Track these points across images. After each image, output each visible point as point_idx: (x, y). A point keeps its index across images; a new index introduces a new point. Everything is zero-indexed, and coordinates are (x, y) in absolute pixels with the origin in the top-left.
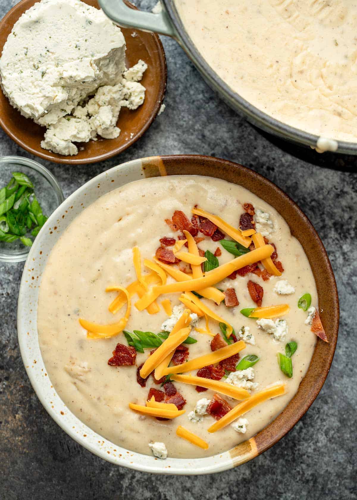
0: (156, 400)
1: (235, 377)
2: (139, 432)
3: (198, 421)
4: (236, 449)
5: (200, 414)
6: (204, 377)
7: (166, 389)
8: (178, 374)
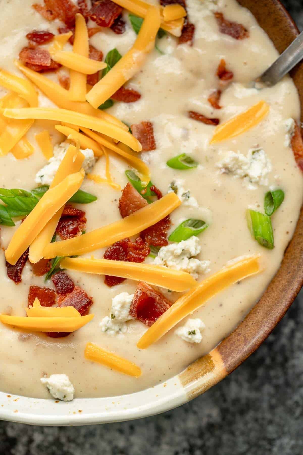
0: (42, 305)
1: (169, 254)
2: (21, 361)
3: (118, 332)
5: (120, 318)
6: (118, 259)
7: (56, 284)
8: (72, 257)
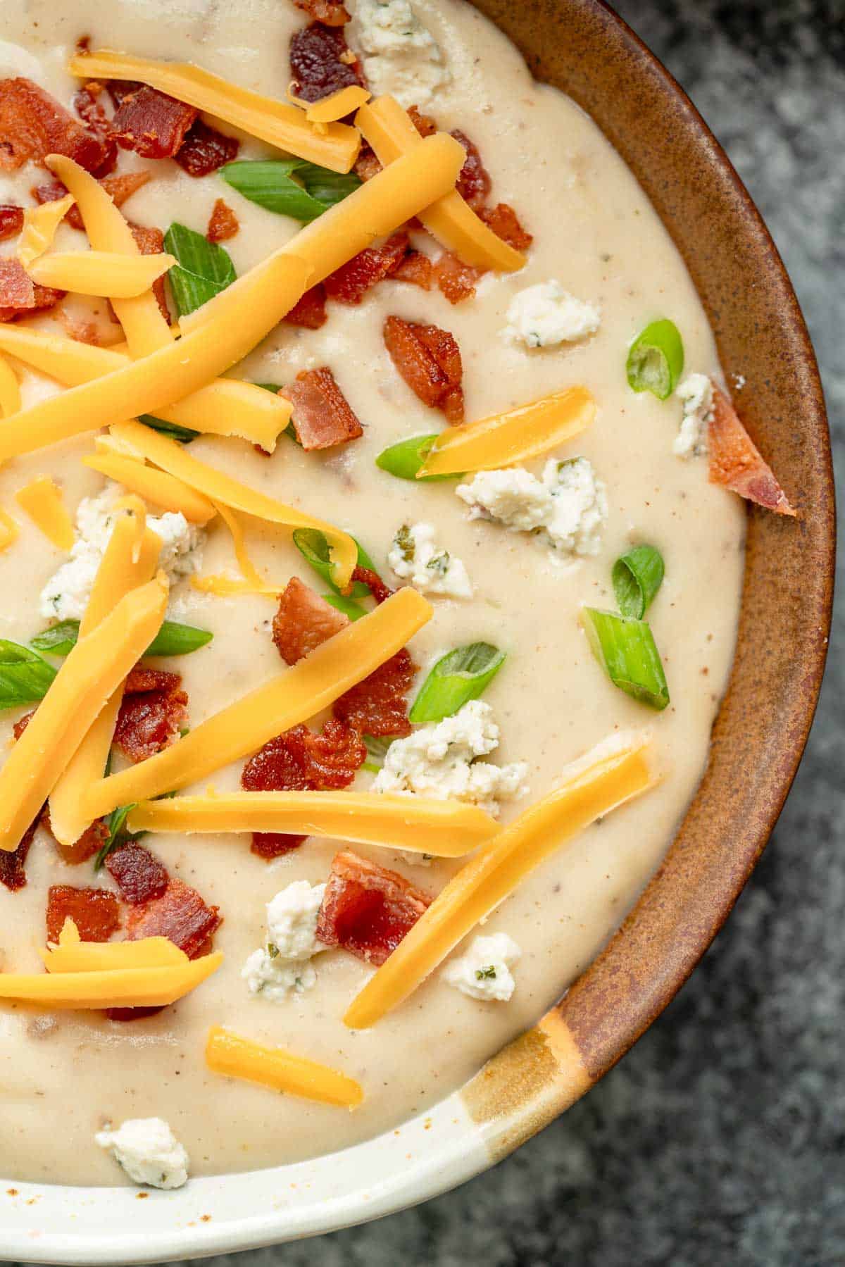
0: (85, 937)
1: (414, 758)
2: (40, 1094)
3: (292, 989)
4: (490, 1075)
5: (294, 954)
6: (278, 785)
7: (119, 878)
8: (160, 797)
